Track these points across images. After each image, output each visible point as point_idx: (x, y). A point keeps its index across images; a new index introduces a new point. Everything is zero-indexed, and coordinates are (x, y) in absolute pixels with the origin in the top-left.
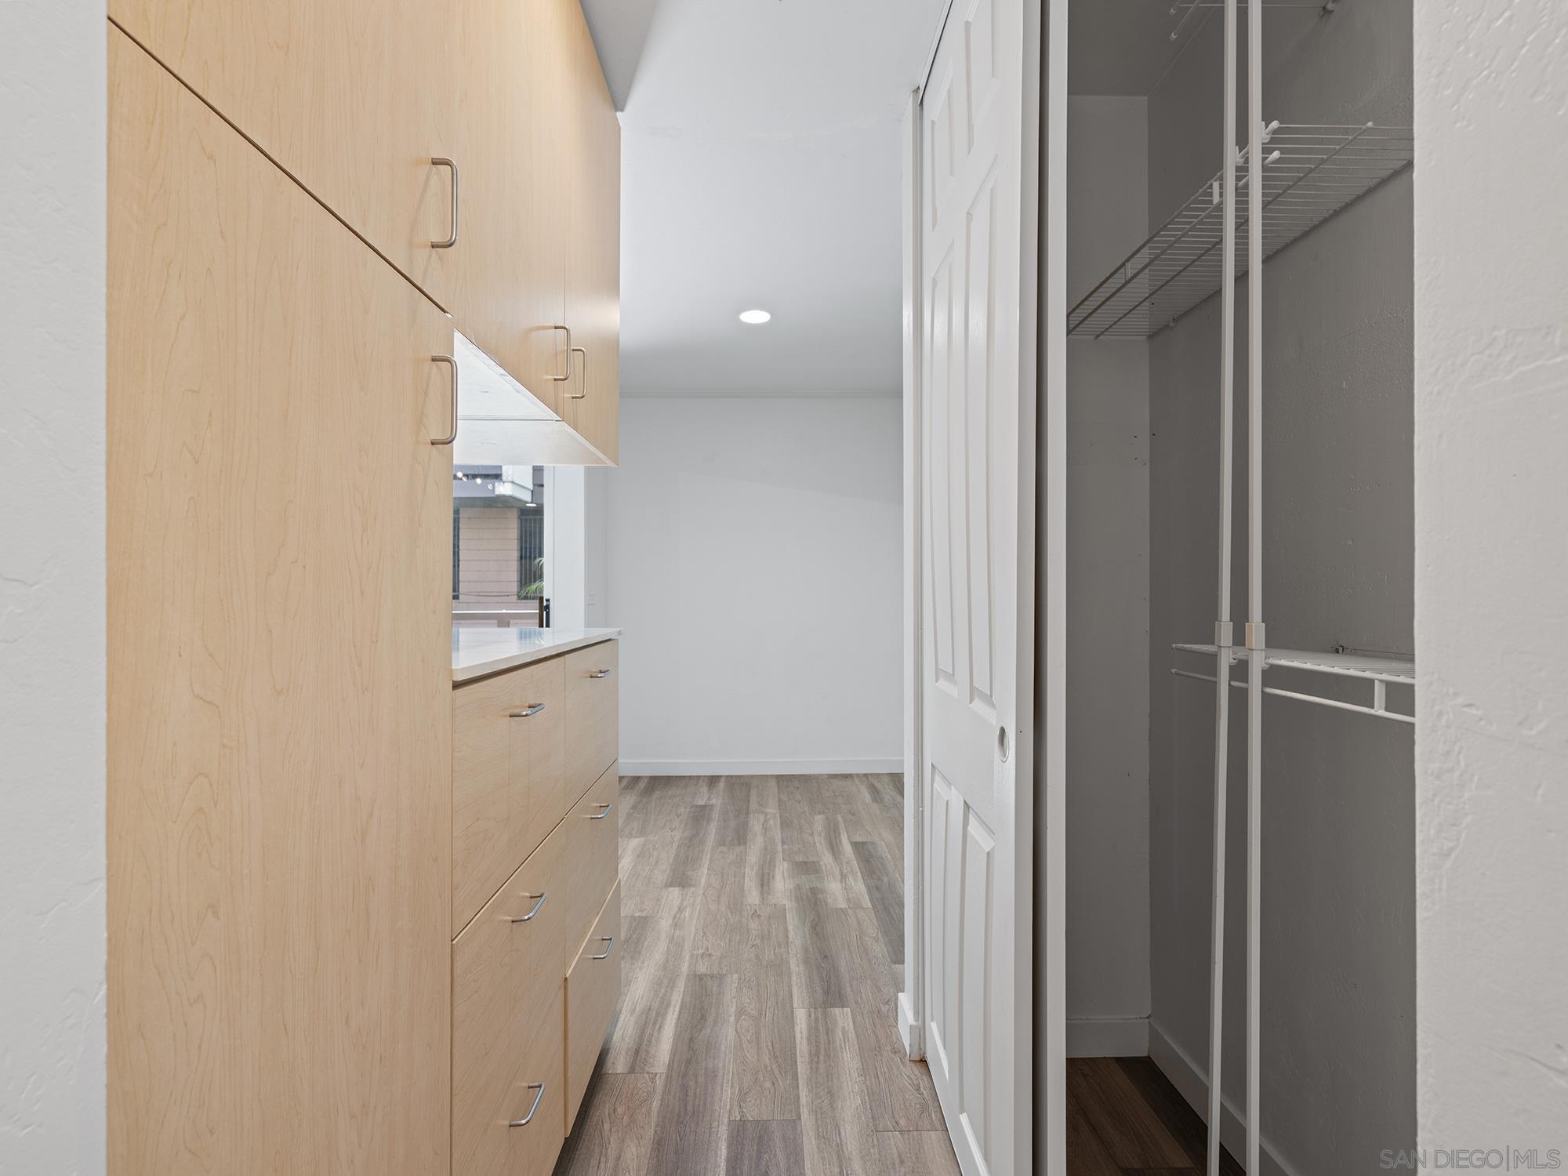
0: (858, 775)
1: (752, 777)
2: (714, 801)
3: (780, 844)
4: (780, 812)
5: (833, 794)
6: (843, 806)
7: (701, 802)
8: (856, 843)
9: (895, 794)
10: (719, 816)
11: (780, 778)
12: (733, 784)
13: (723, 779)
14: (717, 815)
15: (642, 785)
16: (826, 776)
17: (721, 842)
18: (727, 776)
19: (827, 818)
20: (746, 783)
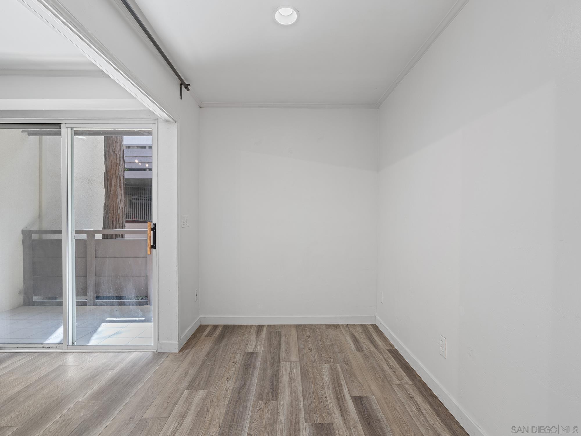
0: (342, 325)
1: (282, 326)
2: (258, 349)
3: (301, 399)
4: (300, 361)
5: (330, 343)
6: (339, 354)
7: (250, 350)
8: (355, 397)
9: (369, 343)
10: (261, 364)
11: (298, 327)
12: (271, 332)
13: (265, 329)
14: (259, 364)
15: (218, 332)
16: (324, 327)
17: (260, 397)
18: (268, 325)
19: (331, 367)
20: (279, 332)
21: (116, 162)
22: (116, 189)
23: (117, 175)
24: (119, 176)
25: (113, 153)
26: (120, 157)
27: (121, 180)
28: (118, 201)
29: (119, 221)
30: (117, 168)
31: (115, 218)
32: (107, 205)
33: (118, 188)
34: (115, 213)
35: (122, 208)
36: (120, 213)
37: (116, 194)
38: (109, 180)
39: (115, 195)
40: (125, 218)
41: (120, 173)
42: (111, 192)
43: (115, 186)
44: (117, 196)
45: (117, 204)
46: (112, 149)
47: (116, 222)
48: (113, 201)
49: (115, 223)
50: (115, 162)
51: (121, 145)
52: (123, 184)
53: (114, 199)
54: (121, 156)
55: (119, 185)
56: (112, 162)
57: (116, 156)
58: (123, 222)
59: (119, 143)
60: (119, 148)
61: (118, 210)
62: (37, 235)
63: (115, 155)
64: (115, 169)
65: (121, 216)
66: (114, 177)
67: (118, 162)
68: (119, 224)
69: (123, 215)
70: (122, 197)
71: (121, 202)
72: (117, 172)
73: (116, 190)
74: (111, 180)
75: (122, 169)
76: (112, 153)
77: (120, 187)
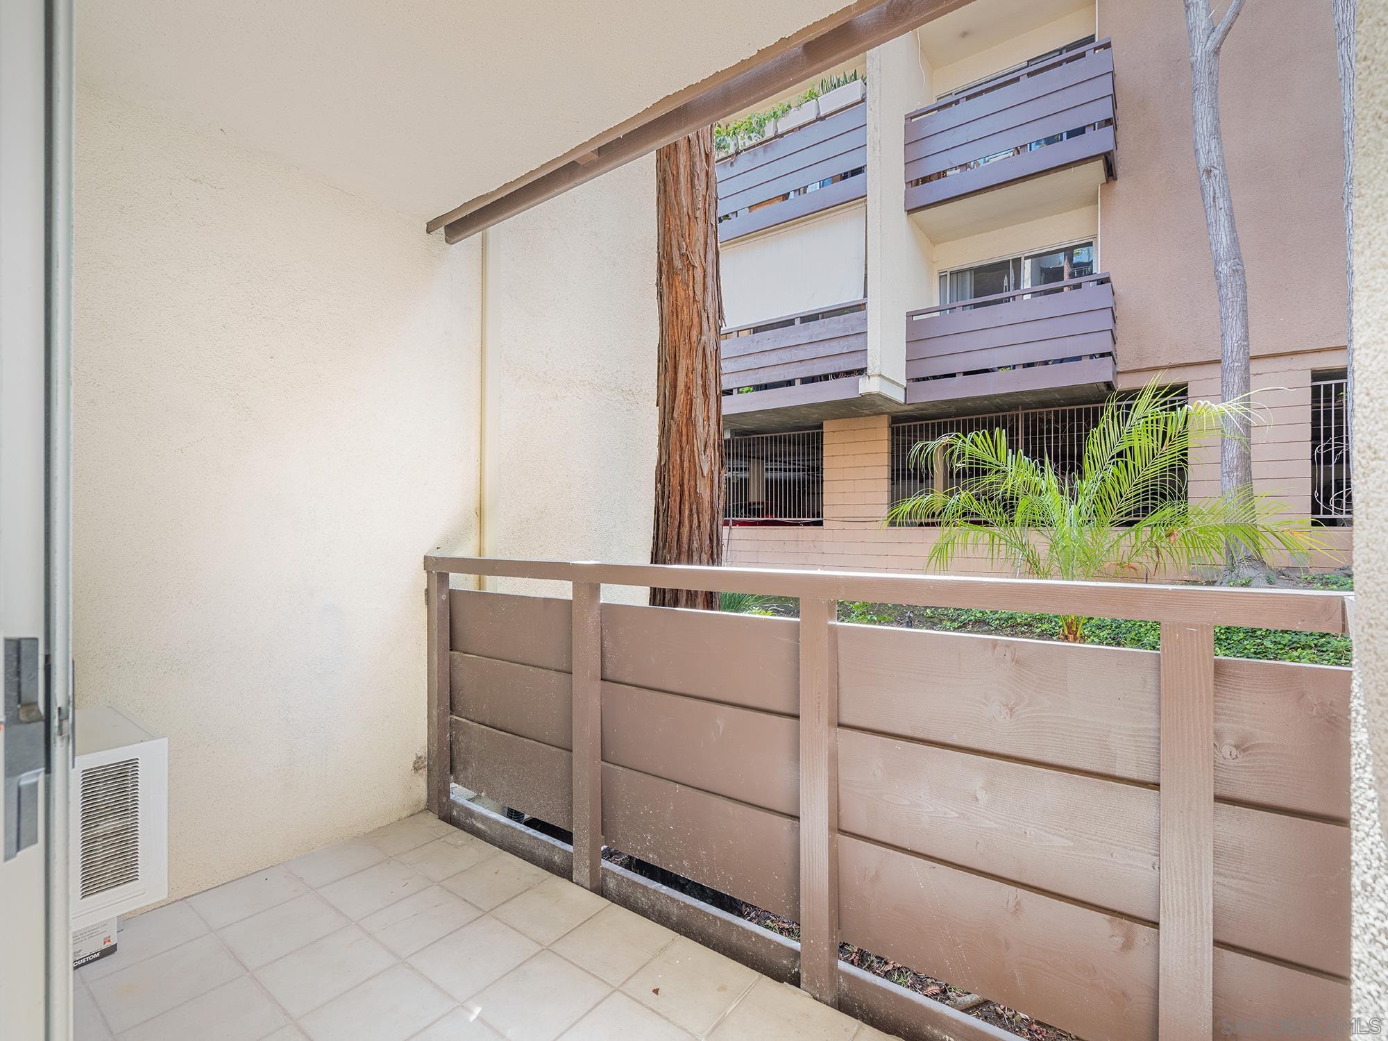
21: (692, 295)
22: (692, 400)
23: (694, 345)
24: (700, 351)
25: (683, 261)
26: (705, 277)
27: (709, 362)
28: (699, 444)
29: (699, 522)
30: (696, 321)
31: (687, 513)
32: (662, 464)
33: (698, 393)
34: (687, 493)
35: (712, 473)
36: (702, 492)
37: (690, 421)
38: (670, 368)
39: (687, 425)
40: (721, 513)
41: (703, 338)
42: (675, 415)
43: (688, 388)
44: (695, 425)
45: (694, 456)
46: (680, 248)
47: (691, 527)
48: (682, 448)
49: (686, 530)
50: (687, 298)
51: (710, 228)
52: (714, 382)
53: (684, 438)
54: (709, 270)
55: (700, 382)
56: (679, 299)
57: (691, 272)
58: (715, 527)
59: (701, 223)
60: (702, 240)
61: (698, 482)
62: (472, 576)
63: (688, 270)
64: (686, 324)
65: (706, 505)
66: (683, 352)
67: (699, 297)
68: (701, 534)
69: (716, 500)
70: (712, 432)
71: (708, 450)
72: (695, 333)
73: (692, 404)
74: (675, 368)
75: (711, 320)
76: (678, 263)
77: (705, 394)
